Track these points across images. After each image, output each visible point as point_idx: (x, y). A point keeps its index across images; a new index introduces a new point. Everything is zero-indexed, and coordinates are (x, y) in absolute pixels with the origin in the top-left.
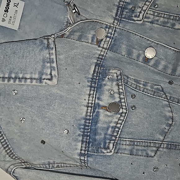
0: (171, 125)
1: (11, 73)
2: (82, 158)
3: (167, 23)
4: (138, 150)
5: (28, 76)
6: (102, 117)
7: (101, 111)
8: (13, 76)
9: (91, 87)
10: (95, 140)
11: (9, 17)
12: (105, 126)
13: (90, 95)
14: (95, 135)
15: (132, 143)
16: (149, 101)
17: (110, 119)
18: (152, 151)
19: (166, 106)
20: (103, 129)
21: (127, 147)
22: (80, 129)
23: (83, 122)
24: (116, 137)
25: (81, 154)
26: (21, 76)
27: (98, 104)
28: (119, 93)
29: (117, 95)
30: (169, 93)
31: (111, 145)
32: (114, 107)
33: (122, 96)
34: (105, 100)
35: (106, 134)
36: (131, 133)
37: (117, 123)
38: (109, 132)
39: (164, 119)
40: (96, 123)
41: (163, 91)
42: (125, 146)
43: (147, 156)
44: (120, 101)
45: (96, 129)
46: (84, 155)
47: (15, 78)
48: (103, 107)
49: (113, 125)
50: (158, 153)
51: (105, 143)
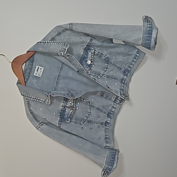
0: (89, 115)
1: (36, 97)
2: (60, 122)
3: (95, 75)
4: (78, 122)
5: (41, 100)
6: (67, 110)
7: (67, 108)
8: (37, 98)
9: (64, 99)
10: (64, 117)
11: (38, 73)
12: (68, 113)
13: (63, 102)
14: (64, 116)
15: (76, 119)
16: (84, 106)
17: (70, 111)
18: (82, 123)
19: (89, 108)
20: (67, 114)
21: (74, 120)
22: (59, 113)
23: (60, 111)
24: (71, 117)
25: (59, 121)
26: (39, 99)
27: (66, 106)
28: (73, 103)
29: (72, 103)
30: (91, 103)
31: (69, 120)
32: (71, 107)
33: (74, 104)
34: (68, 105)
35: (68, 116)
36: (76, 116)
37: (72, 113)
38: (69, 115)
39: (87, 113)
40: (65, 112)
41: (89, 102)
42: (73, 120)
43: (80, 124)
44: (73, 106)
45: (64, 114)
46: (60, 121)
47: (37, 99)
48: (68, 107)
49: (70, 113)
50: (84, 123)
51: (67, 119)
